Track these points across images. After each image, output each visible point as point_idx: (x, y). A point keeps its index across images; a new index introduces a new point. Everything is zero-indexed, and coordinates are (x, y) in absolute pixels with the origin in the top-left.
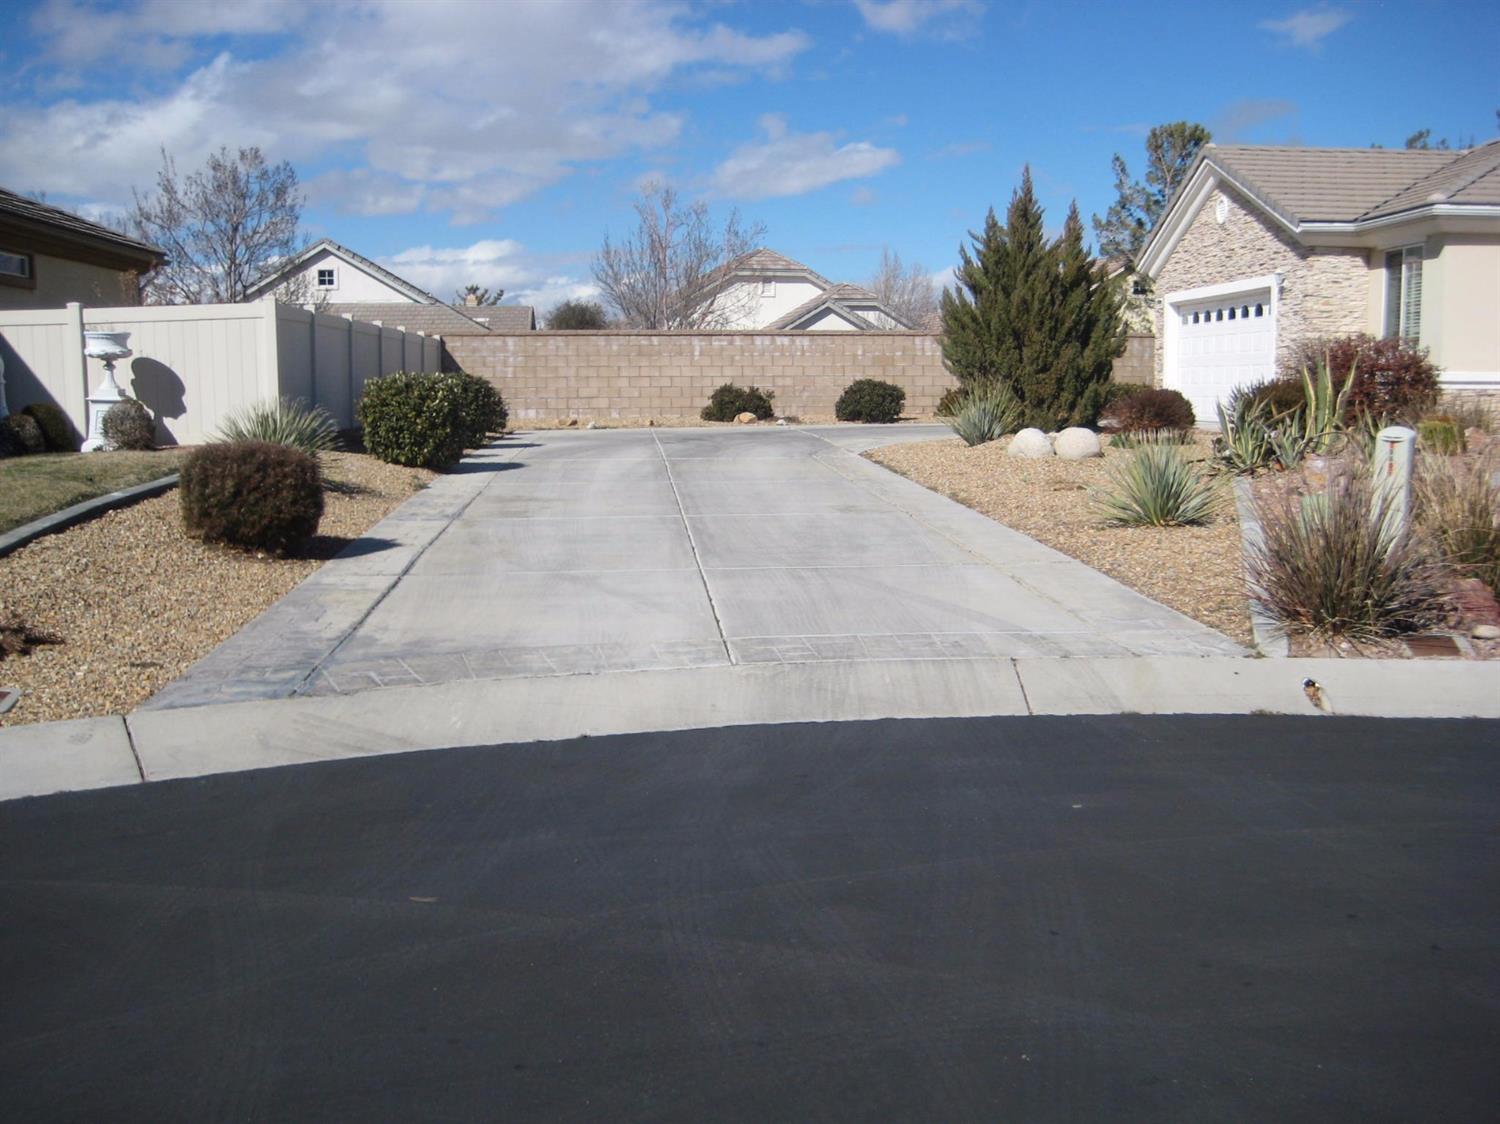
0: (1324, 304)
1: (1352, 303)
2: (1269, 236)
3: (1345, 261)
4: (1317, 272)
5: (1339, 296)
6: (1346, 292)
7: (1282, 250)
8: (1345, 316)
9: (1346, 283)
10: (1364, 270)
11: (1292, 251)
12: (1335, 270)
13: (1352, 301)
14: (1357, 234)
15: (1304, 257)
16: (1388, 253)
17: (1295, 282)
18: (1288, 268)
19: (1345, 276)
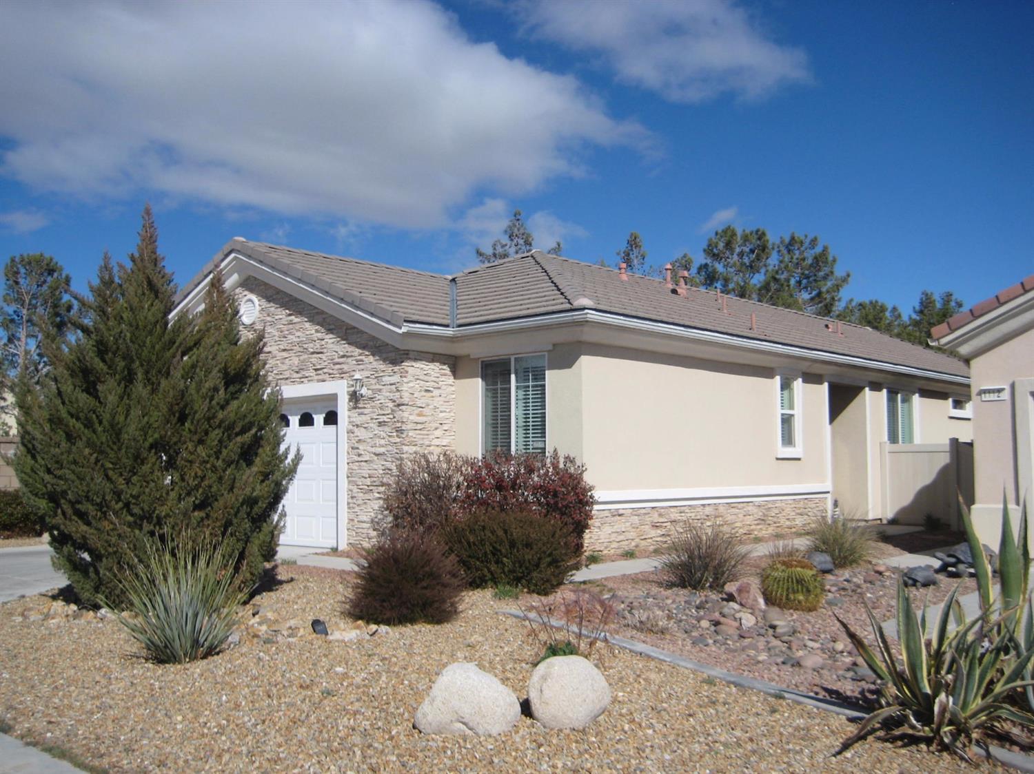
0: (419, 415)
1: (442, 415)
2: (330, 339)
3: (436, 370)
4: (412, 379)
5: (431, 407)
6: (438, 402)
7: (356, 354)
8: (436, 429)
9: (436, 392)
10: (451, 380)
11: (373, 355)
12: (426, 378)
13: (441, 412)
14: (452, 339)
15: (394, 362)
16: (482, 362)
17: (380, 390)
18: (367, 373)
19: (436, 385)
